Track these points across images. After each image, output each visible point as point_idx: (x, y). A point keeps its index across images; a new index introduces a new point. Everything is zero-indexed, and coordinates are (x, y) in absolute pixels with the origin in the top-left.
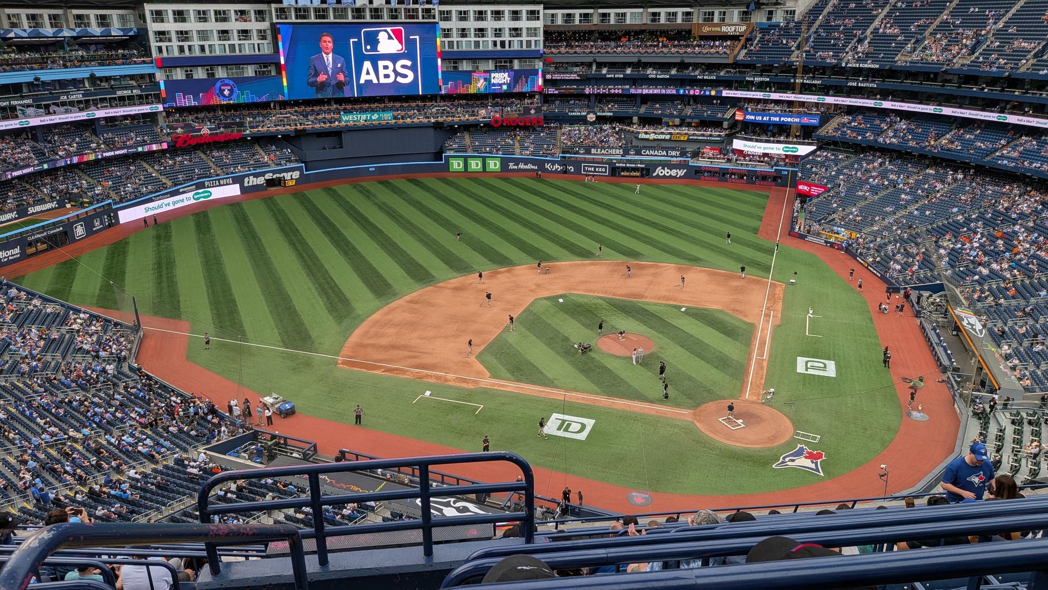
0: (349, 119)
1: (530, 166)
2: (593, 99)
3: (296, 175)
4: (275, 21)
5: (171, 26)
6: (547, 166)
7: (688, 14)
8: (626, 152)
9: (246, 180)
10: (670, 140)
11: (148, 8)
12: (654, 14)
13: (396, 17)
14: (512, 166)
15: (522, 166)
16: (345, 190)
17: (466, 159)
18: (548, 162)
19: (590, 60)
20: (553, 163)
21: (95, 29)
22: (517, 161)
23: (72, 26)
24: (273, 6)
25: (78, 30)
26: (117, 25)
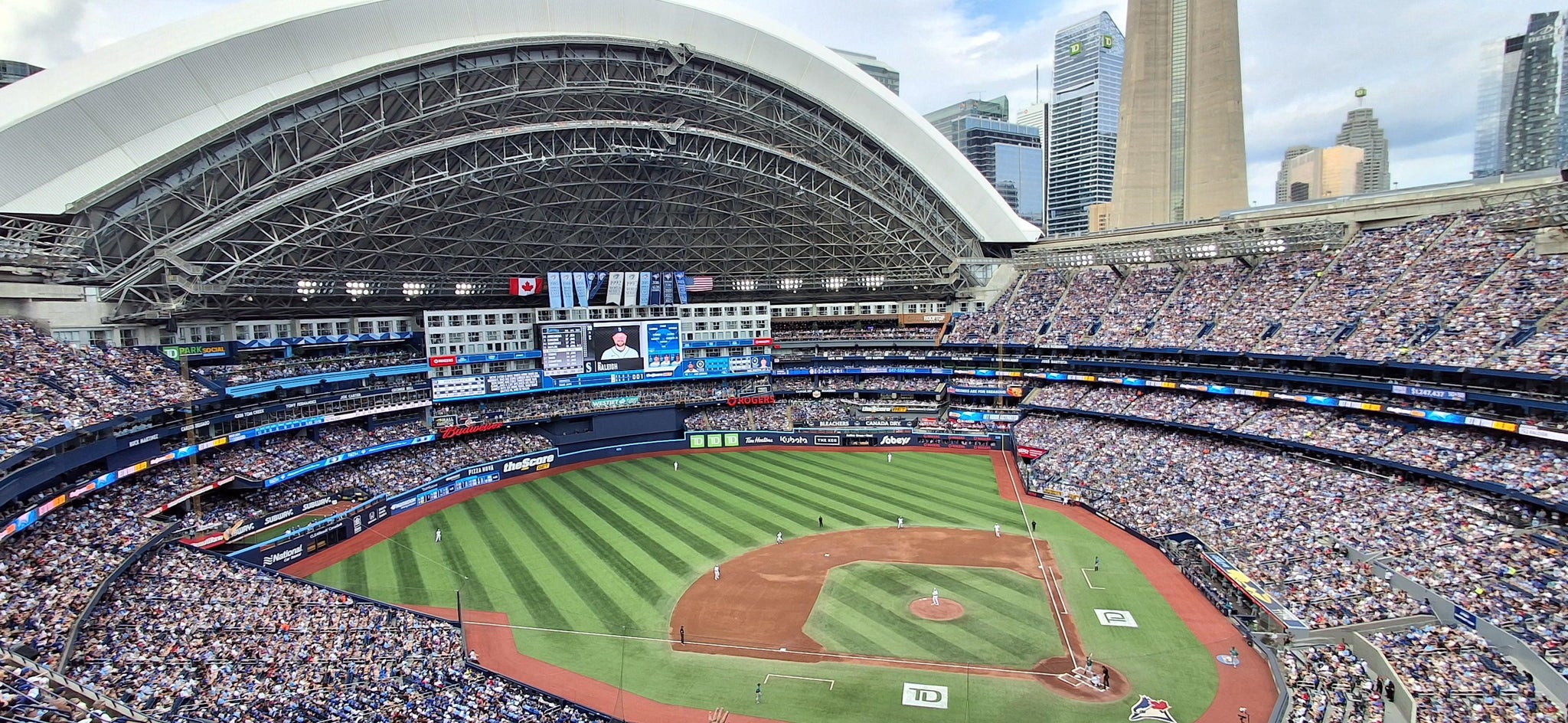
0: (598, 404)
1: (766, 440)
2: (816, 379)
3: (551, 458)
4: (538, 322)
5: (445, 329)
6: (782, 439)
7: (894, 307)
8: (852, 424)
9: (506, 465)
10: (891, 412)
11: (427, 314)
12: (865, 307)
13: (644, 315)
14: (749, 440)
15: (758, 440)
16: (598, 470)
17: (706, 435)
18: (783, 435)
19: (814, 345)
20: (788, 436)
21: (376, 334)
22: (753, 436)
23: (357, 332)
24: (537, 309)
25: (361, 335)
26: (396, 330)
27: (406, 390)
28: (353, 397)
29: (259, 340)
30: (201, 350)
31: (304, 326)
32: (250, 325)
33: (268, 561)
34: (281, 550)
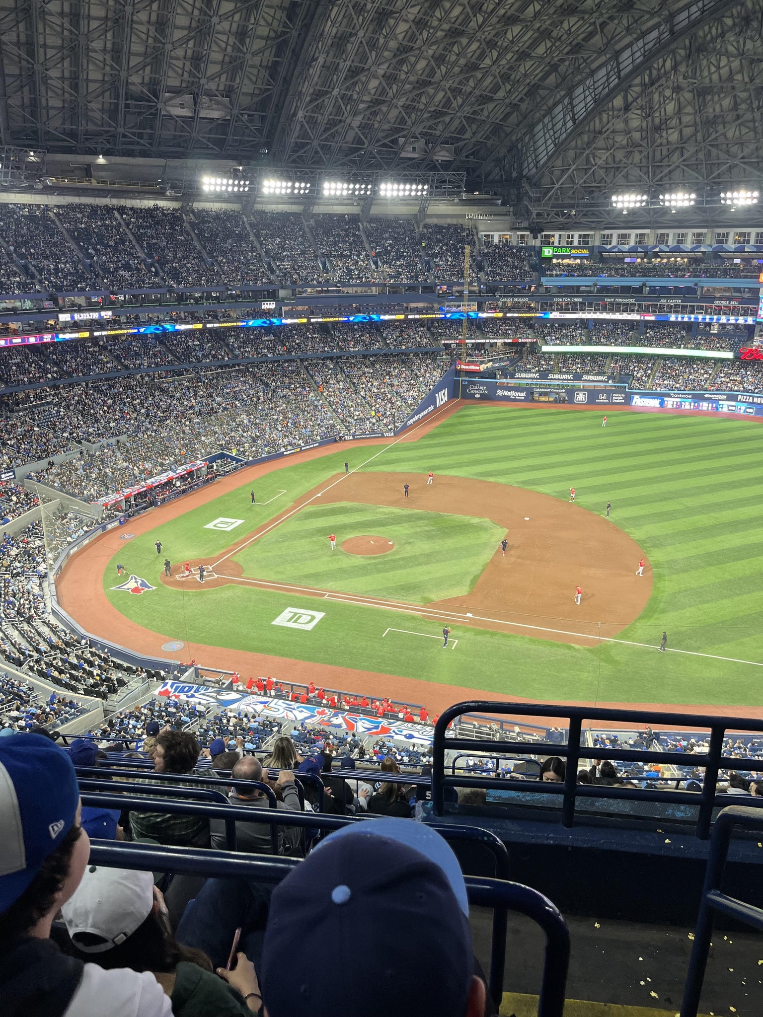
25: (715, 246)
26: (752, 242)
27: (729, 303)
28: (672, 302)
29: (619, 246)
30: (570, 251)
31: (662, 235)
32: (615, 233)
33: (499, 393)
34: (510, 389)
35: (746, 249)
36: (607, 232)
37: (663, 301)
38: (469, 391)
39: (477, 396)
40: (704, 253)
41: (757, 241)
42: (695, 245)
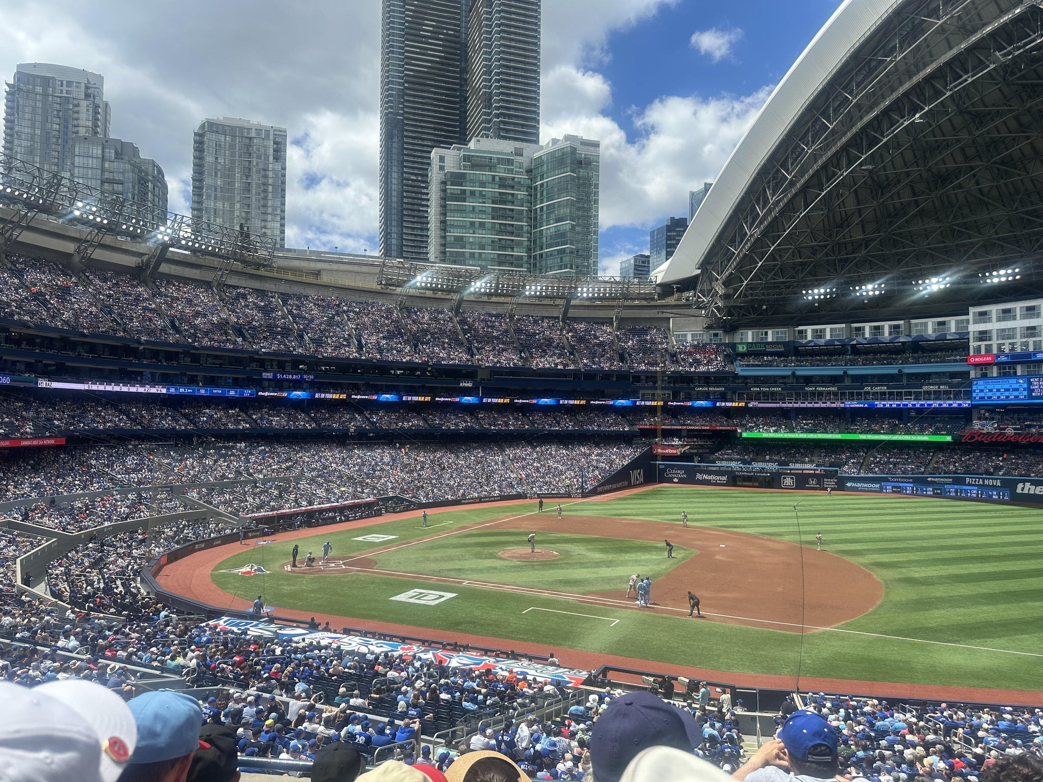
5: (994, 325)
11: (972, 310)
25: (914, 334)
26: (953, 330)
27: (939, 388)
28: (878, 389)
29: (815, 341)
30: (765, 346)
31: (858, 329)
32: (809, 329)
33: (699, 476)
34: (710, 473)
35: (948, 337)
36: (800, 328)
37: (867, 389)
38: (667, 475)
39: (676, 480)
40: (904, 343)
41: (957, 328)
42: (893, 336)
